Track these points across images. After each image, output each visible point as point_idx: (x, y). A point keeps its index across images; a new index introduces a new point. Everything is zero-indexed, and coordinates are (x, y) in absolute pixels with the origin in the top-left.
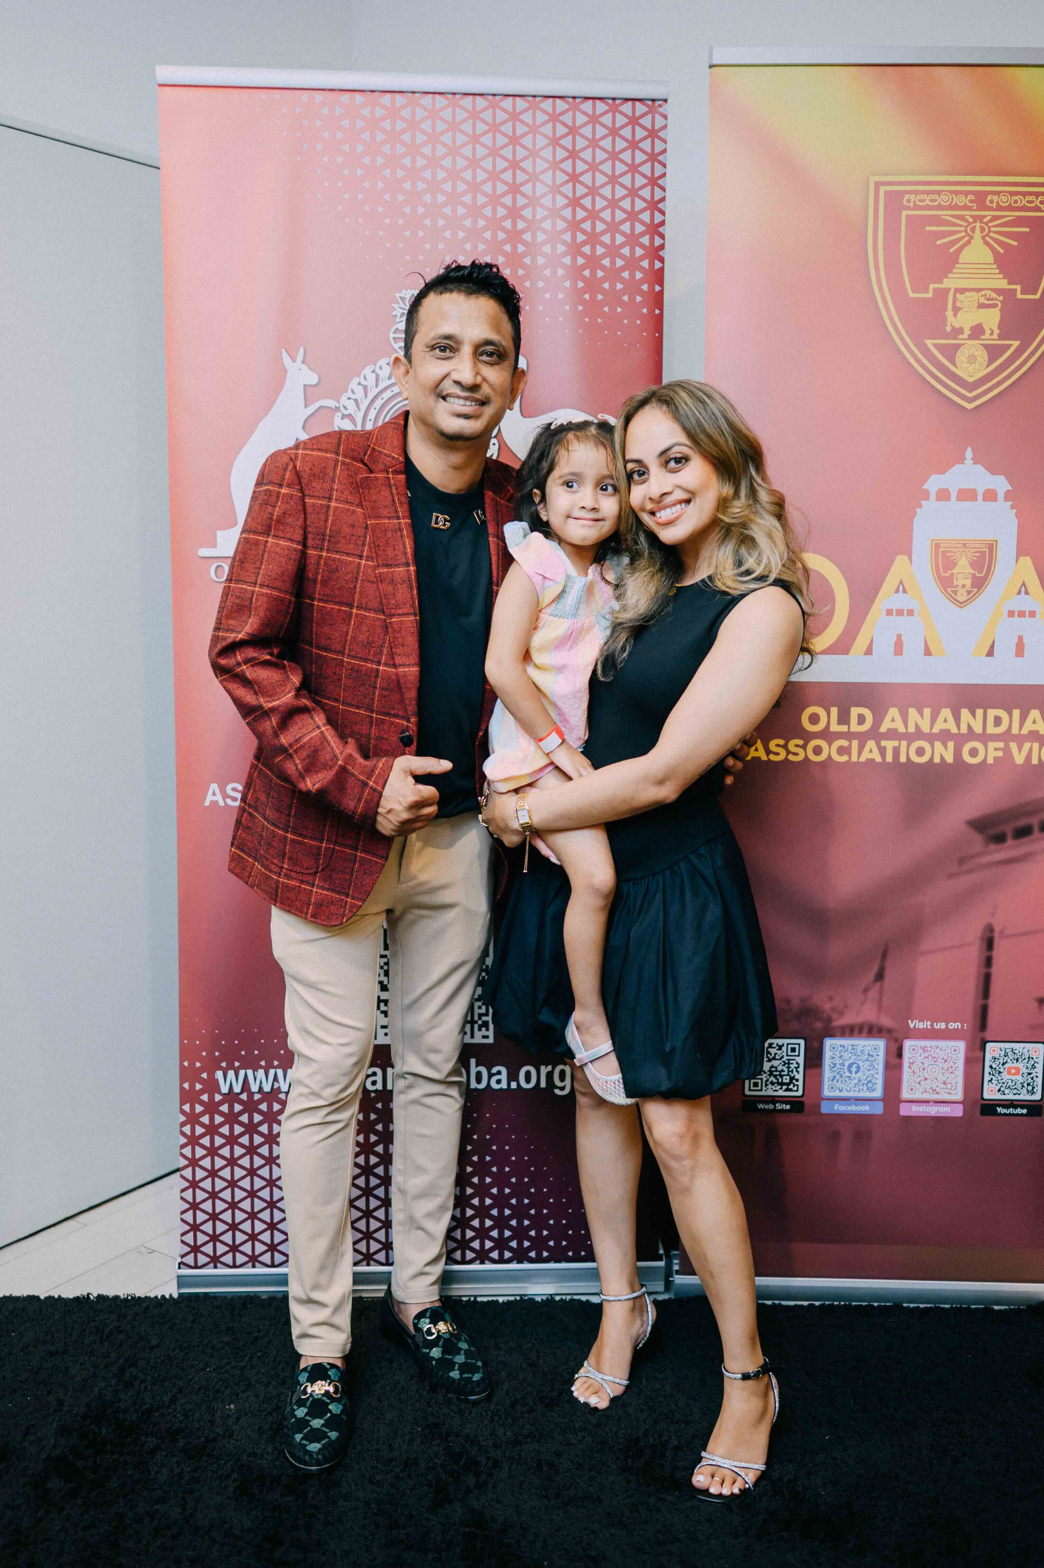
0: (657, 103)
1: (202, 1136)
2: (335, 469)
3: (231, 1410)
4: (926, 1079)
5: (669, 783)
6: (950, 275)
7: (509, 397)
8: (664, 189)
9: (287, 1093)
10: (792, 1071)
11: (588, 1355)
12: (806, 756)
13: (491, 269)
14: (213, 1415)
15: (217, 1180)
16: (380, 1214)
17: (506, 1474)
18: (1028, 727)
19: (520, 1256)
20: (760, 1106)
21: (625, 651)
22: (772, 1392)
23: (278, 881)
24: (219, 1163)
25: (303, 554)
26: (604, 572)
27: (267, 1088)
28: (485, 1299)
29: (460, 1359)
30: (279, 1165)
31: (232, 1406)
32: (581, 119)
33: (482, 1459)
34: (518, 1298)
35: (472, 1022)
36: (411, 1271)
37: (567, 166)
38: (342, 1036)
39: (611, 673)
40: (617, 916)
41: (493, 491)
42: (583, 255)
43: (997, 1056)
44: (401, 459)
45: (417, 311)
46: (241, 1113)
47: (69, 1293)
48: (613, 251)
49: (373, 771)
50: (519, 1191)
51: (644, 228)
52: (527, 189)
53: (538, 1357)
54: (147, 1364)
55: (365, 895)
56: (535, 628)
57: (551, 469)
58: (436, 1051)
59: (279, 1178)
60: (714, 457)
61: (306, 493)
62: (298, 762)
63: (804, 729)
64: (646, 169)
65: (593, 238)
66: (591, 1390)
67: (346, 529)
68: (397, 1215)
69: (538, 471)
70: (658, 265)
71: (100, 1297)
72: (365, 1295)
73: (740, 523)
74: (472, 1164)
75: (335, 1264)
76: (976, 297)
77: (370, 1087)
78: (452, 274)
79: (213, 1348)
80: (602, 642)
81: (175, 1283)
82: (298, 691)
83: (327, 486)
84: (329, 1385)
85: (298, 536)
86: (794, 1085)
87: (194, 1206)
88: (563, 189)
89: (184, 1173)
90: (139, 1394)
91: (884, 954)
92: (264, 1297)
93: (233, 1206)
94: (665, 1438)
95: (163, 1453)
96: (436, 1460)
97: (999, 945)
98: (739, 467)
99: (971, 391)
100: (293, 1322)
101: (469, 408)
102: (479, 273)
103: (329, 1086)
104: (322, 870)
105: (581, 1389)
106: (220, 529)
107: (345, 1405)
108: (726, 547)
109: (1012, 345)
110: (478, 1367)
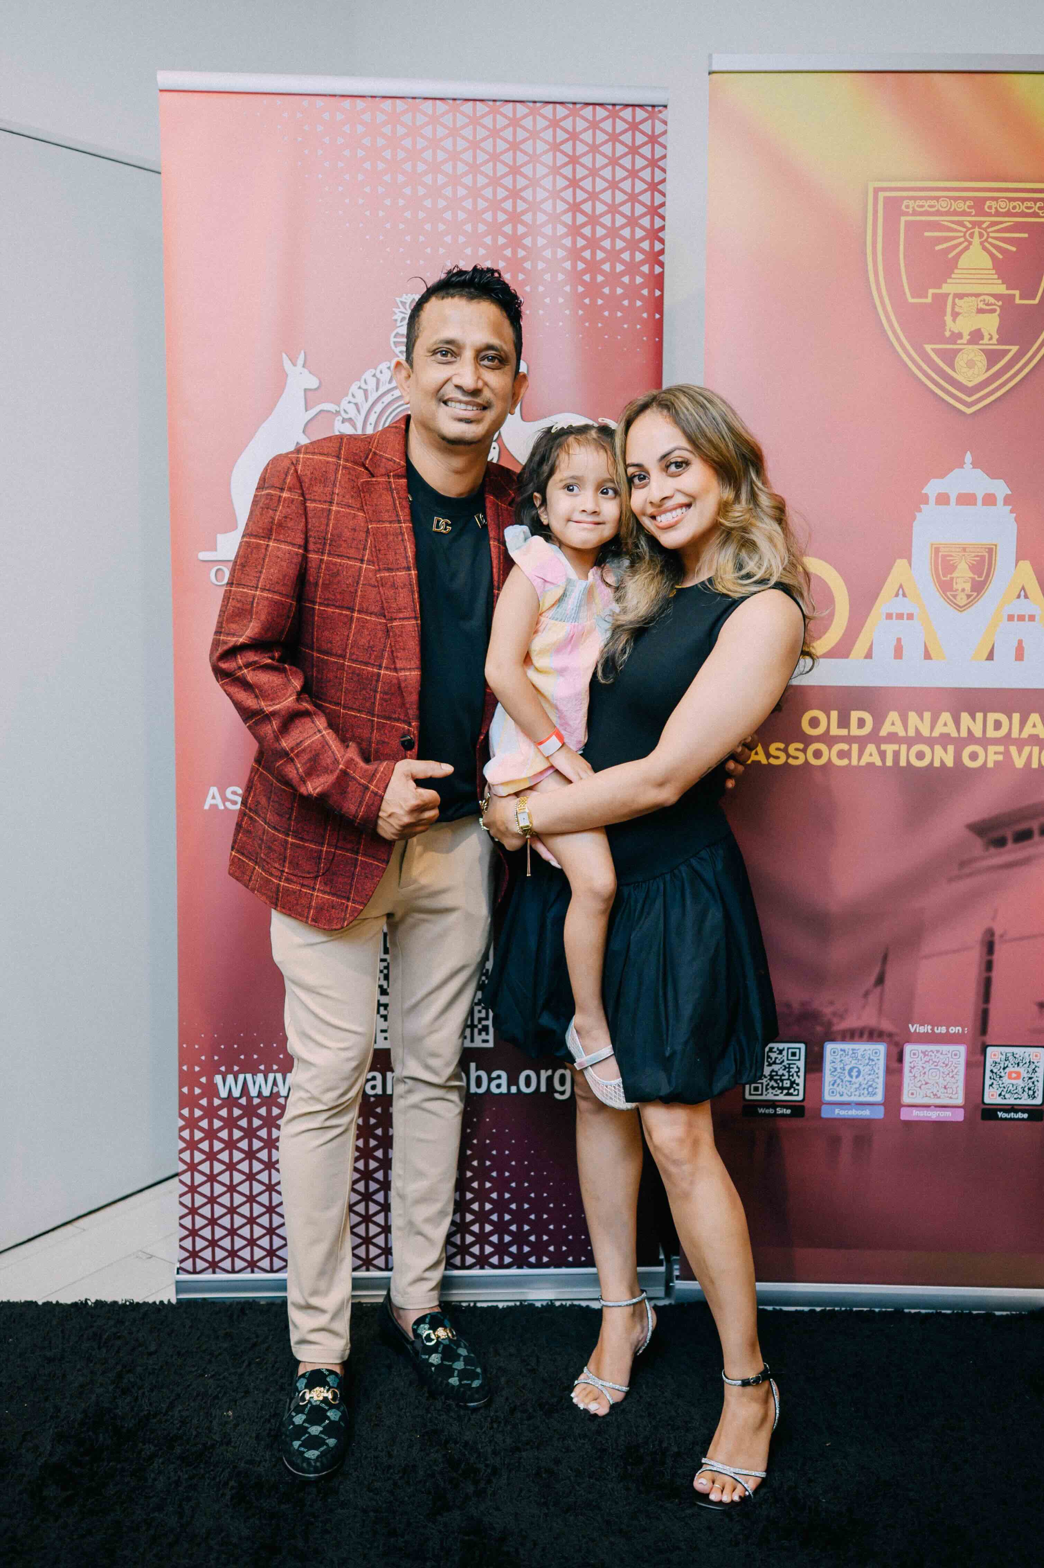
0: (657, 109)
1: (201, 1140)
2: (336, 474)
3: (229, 1417)
4: (927, 1083)
5: (669, 785)
7: (510, 402)
8: (664, 195)
9: (286, 1098)
10: (793, 1076)
11: (588, 1361)
12: (806, 759)
13: (493, 274)
14: (211, 1422)
15: (215, 1184)
16: (380, 1219)
17: (506, 1481)
18: (1028, 730)
19: (520, 1261)
20: (761, 1111)
21: (625, 653)
22: (772, 1399)
23: (279, 885)
24: (218, 1167)
25: (305, 559)
26: (604, 575)
27: (266, 1093)
28: (485, 1305)
29: (459, 1365)
30: (278, 1170)
31: (230, 1413)
32: (581, 125)
33: (482, 1467)
34: (518, 1303)
36: (410, 1276)
37: (568, 171)
38: (342, 1041)
39: (612, 675)
40: (617, 919)
41: (494, 495)
42: (584, 260)
43: (998, 1061)
44: (403, 463)
46: (240, 1118)
47: (67, 1298)
48: (613, 256)
49: (374, 775)
50: (519, 1196)
51: (644, 233)
52: (528, 194)
53: (538, 1363)
54: (145, 1370)
55: (366, 899)
56: (536, 632)
57: (552, 473)
58: (434, 1055)
60: (715, 462)
61: (308, 496)
62: (299, 766)
63: (804, 732)
64: (646, 174)
65: (593, 243)
66: (591, 1396)
67: (347, 534)
68: (396, 1220)
69: (539, 474)
70: (658, 270)
71: (98, 1303)
72: (364, 1300)
73: (741, 527)
74: (472, 1168)
75: (335, 1270)
76: (975, 303)
78: (453, 279)
79: (211, 1354)
80: (603, 644)
81: (173, 1288)
82: (299, 696)
83: (328, 490)
84: (328, 1391)
85: (300, 541)
86: (795, 1090)
87: (193, 1211)
88: (563, 194)
89: (183, 1177)
90: (136, 1399)
91: (885, 958)
92: (262, 1303)
93: (232, 1211)
94: (665, 1445)
95: (161, 1460)
96: (435, 1468)
97: (1000, 949)
98: (739, 471)
99: (970, 396)
100: (291, 1327)
101: (470, 412)
102: (481, 278)
103: (329, 1090)
104: (323, 874)
105: (581, 1396)
106: (221, 533)
107: (343, 1412)
108: (726, 551)
109: (1010, 350)
110: (478, 1374)
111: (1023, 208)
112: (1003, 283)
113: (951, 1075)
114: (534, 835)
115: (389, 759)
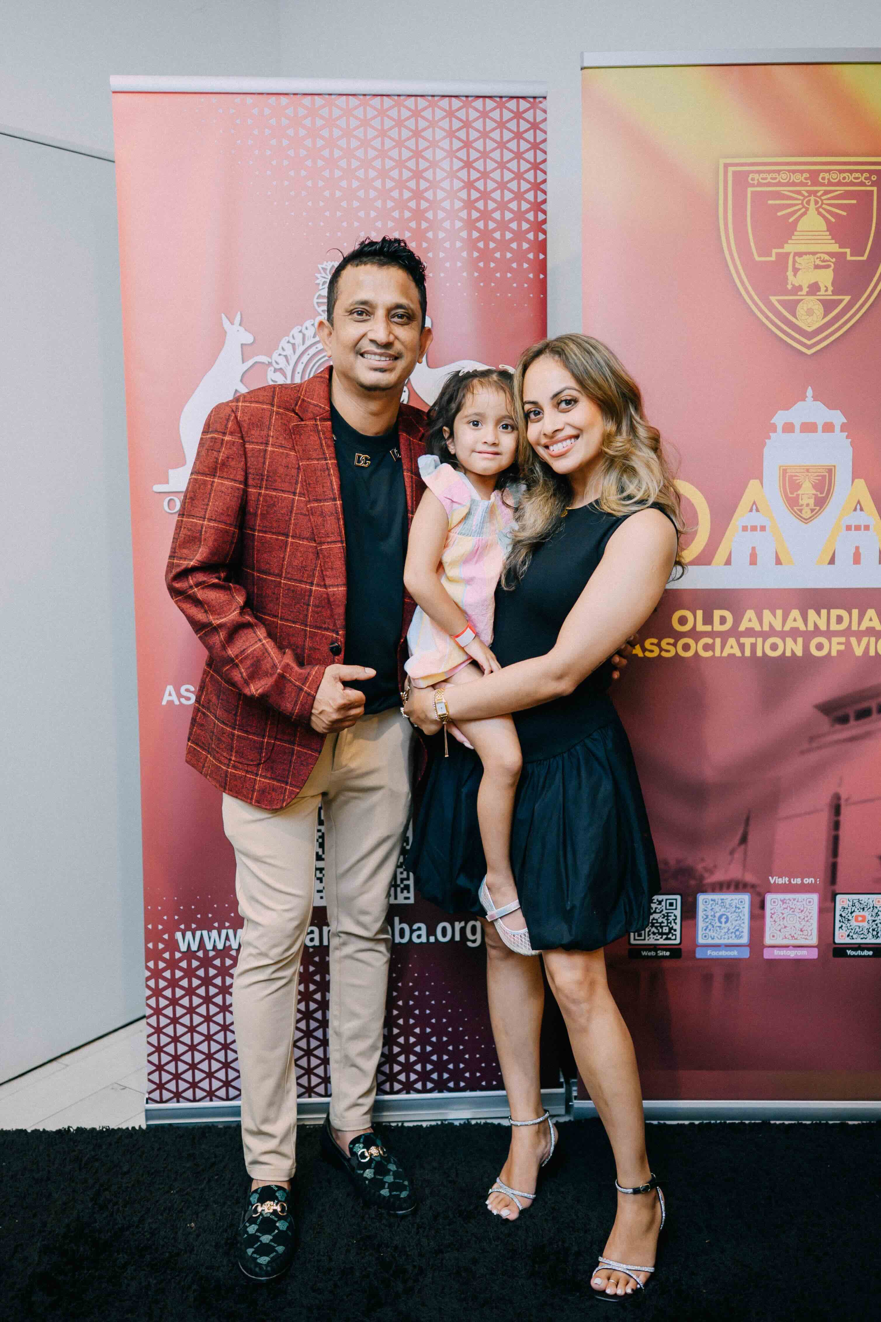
0: (538, 100)
1: (165, 988)
2: (271, 419)
3: (192, 1228)
4: (785, 927)
5: (566, 678)
6: (790, 241)
7: (418, 352)
8: (545, 173)
9: (238, 950)
10: (671, 923)
11: (500, 1171)
12: (676, 652)
13: (399, 244)
14: (176, 1233)
15: (178, 1026)
16: (319, 1052)
17: (430, 1280)
18: (866, 624)
19: (441, 1086)
20: (644, 953)
21: (525, 564)
22: (659, 1204)
23: (227, 771)
24: (180, 1011)
25: (245, 493)
26: (504, 498)
27: (220, 946)
28: (411, 1124)
29: (389, 1179)
30: (231, 1013)
31: (193, 1225)
32: (473, 115)
33: (410, 1268)
34: (439, 1123)
36: (347, 1102)
37: (462, 154)
38: (286, 903)
39: (513, 584)
40: (523, 791)
41: (406, 432)
42: (478, 229)
43: (846, 906)
44: (327, 408)
46: (198, 968)
47: (52, 1127)
48: (503, 225)
49: (307, 678)
50: (439, 1030)
51: (529, 206)
52: (429, 175)
53: (457, 1175)
54: (119, 1188)
55: (301, 784)
56: (445, 546)
57: (458, 409)
58: (364, 913)
59: (232, 1024)
60: (599, 399)
61: (247, 439)
62: (243, 670)
63: (675, 630)
64: (530, 156)
65: (485, 215)
66: (503, 1203)
67: (281, 470)
68: (334, 1054)
69: (447, 411)
70: (541, 236)
71: (78, 1129)
72: (307, 1123)
73: (622, 456)
74: (398, 1008)
75: (282, 1100)
76: (812, 260)
78: (366, 249)
79: (176, 1172)
80: (505, 557)
81: (143, 1116)
82: (242, 610)
83: (264, 433)
84: (277, 1204)
85: (240, 477)
86: (673, 935)
87: (159, 1049)
88: (459, 174)
89: (150, 1020)
90: (112, 1215)
91: (748, 820)
92: (220, 1126)
93: (192, 1048)
94: (566, 1245)
95: (134, 1267)
96: (369, 1269)
97: (846, 812)
98: (621, 407)
99: (809, 339)
100: (245, 1150)
101: (383, 363)
102: (389, 248)
103: (275, 946)
104: (265, 762)
105: (495, 1203)
106: (172, 468)
107: (290, 1223)
108: (610, 476)
109: (843, 300)
110: (405, 1186)
111: (851, 178)
112: (836, 243)
113: (806, 919)
114: (450, 721)
115: (320, 664)
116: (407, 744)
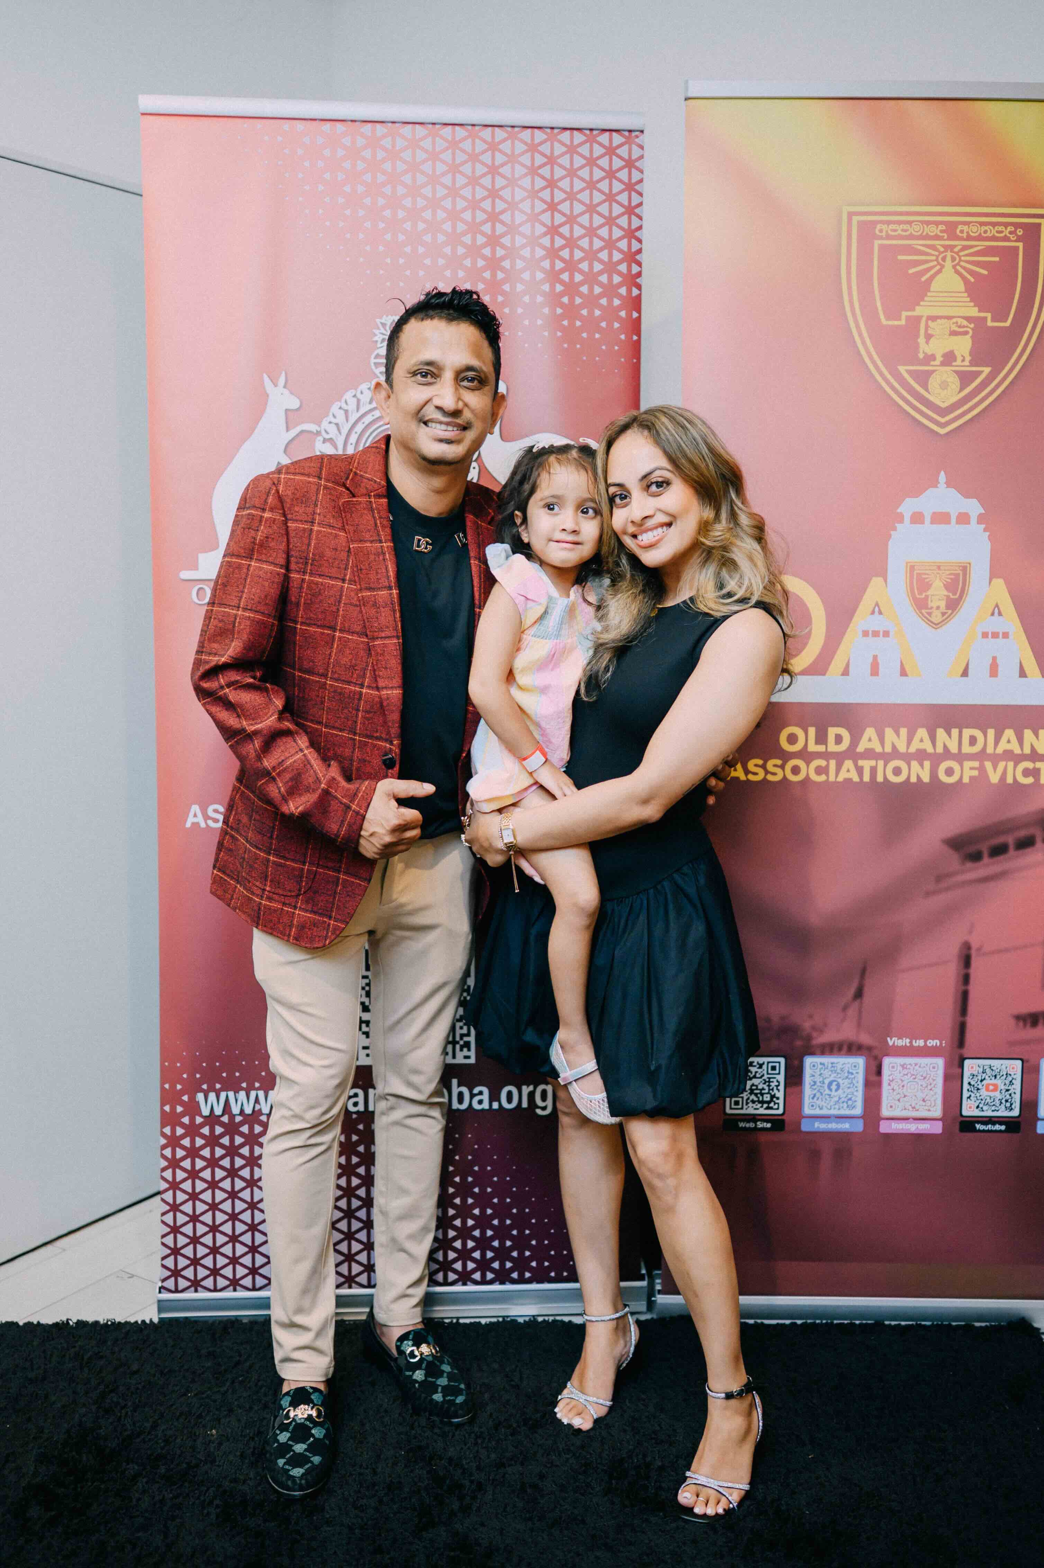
0: (634, 134)
1: (183, 1159)
2: (317, 494)
3: (212, 1435)
4: (905, 1096)
5: (653, 802)
6: (922, 303)
7: (490, 421)
8: (641, 218)
9: (269, 1115)
10: (773, 1090)
11: (571, 1374)
12: (784, 775)
13: (471, 296)
14: (195, 1441)
15: (198, 1203)
16: (362, 1236)
17: (491, 1497)
18: (1003, 746)
19: (502, 1277)
20: (742, 1125)
21: (608, 671)
22: (755, 1412)
23: (260, 903)
24: (200, 1186)
25: (286, 578)
26: (585, 594)
27: (248, 1110)
28: (468, 1321)
29: (443, 1381)
30: (260, 1188)
31: (214, 1431)
32: (559, 149)
33: (467, 1483)
34: (501, 1319)
35: (454, 1043)
36: (393, 1293)
37: (546, 195)
38: (325, 1058)
39: (595, 694)
40: (601, 934)
41: (474, 514)
42: (562, 282)
43: (975, 1073)
44: (383, 483)
45: (398, 337)
46: (222, 1135)
47: (48, 1319)
48: (591, 278)
49: (355, 795)
50: (502, 1212)
51: (622, 256)
52: (506, 217)
53: (521, 1379)
54: (127, 1389)
55: (348, 916)
56: (518, 650)
57: (532, 491)
58: (416, 1072)
59: (261, 1200)
60: (696, 481)
61: (289, 516)
62: (281, 785)
63: (783, 750)
64: (623, 198)
65: (571, 266)
66: (574, 1412)
67: (328, 553)
68: (379, 1236)
69: (519, 493)
70: (635, 292)
71: (79, 1323)
72: (346, 1318)
73: (720, 547)
74: (454, 1184)
75: (318, 1288)
76: (948, 325)
77: (351, 1108)
78: (433, 301)
79: (194, 1373)
80: (585, 662)
81: (155, 1308)
82: (282, 714)
83: (310, 510)
84: (312, 1409)
85: (282, 561)
86: (775, 1104)
87: (175, 1230)
88: (541, 217)
89: (164, 1196)
90: (119, 1419)
91: (864, 971)
92: (245, 1321)
93: (214, 1229)
94: (648, 1459)
95: (145, 1480)
96: (419, 1484)
97: (976, 963)
98: (719, 490)
99: (943, 416)
100: (275, 1346)
101: (450, 433)
102: (460, 300)
103: (312, 1107)
104: (305, 892)
105: (565, 1411)
106: (202, 552)
107: (327, 1430)
108: (707, 569)
109: (982, 372)
110: (461, 1390)
111: (994, 232)
112: (975, 306)
113: (929, 1087)
114: (518, 851)
115: (371, 778)
116: (467, 876)
